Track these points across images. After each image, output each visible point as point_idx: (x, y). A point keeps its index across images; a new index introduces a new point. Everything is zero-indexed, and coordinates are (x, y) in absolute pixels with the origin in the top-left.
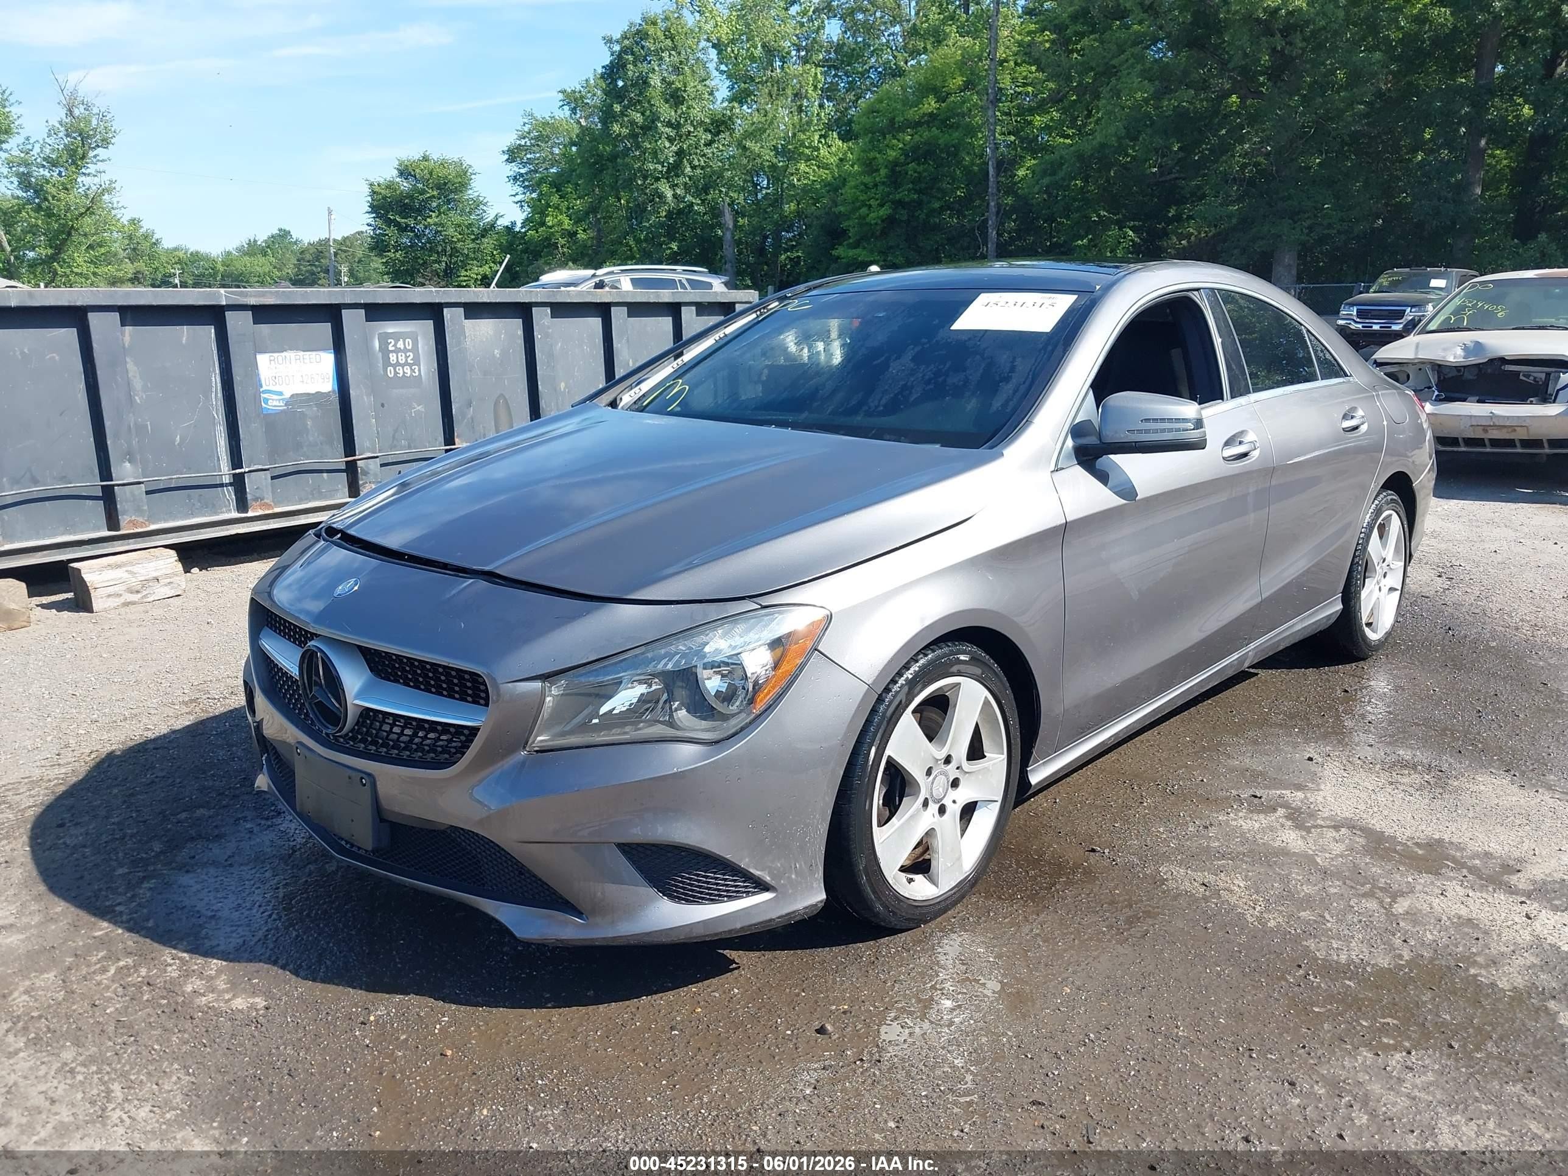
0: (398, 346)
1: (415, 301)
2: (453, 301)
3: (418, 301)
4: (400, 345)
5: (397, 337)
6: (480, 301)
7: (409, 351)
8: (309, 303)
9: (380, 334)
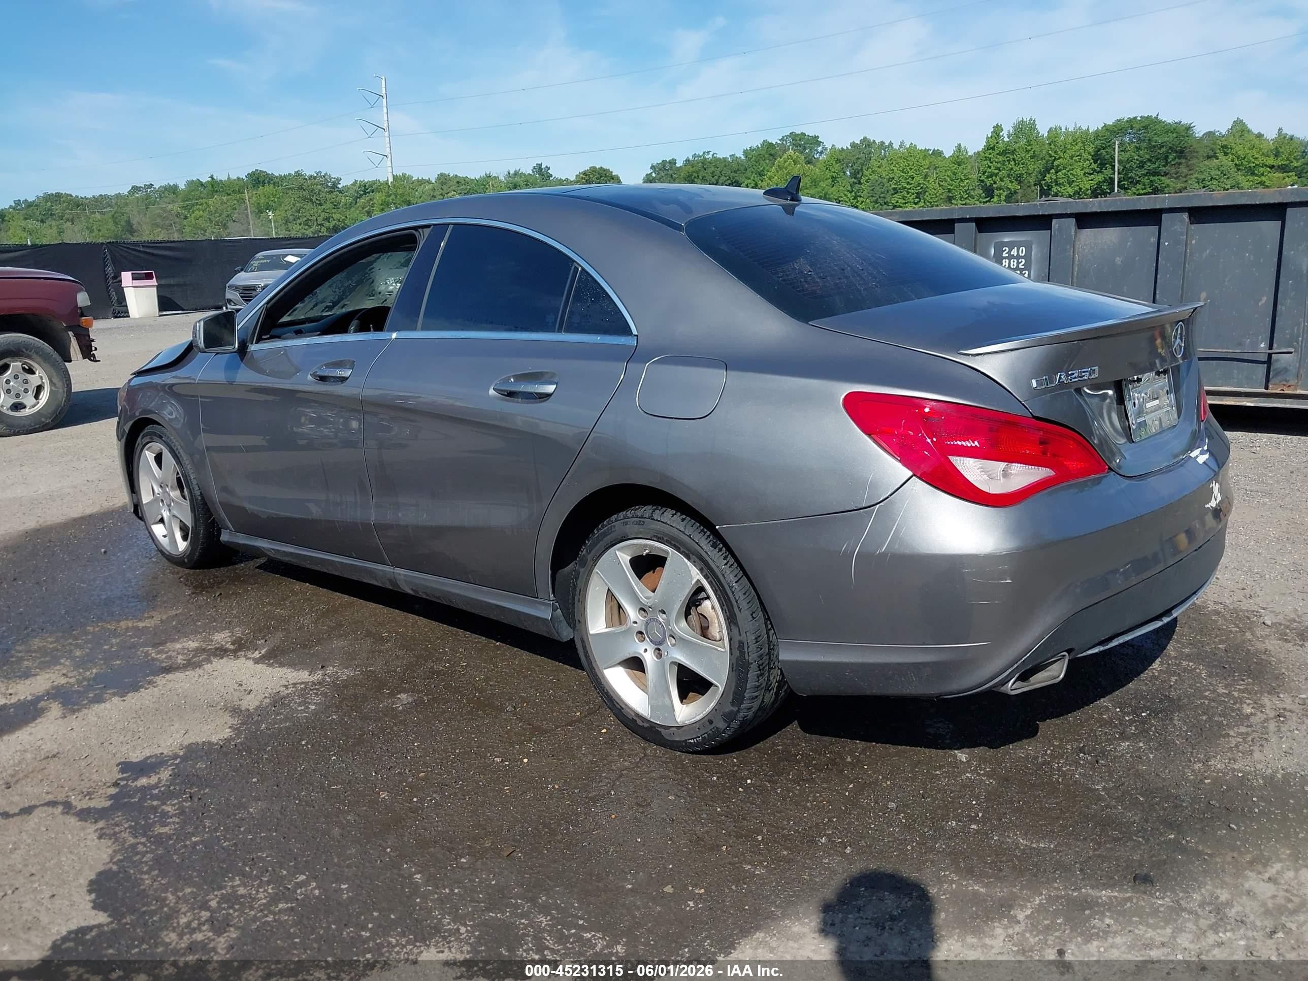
0: (1012, 253)
1: (1017, 215)
2: (1057, 212)
3: (1020, 214)
4: (1014, 252)
5: (1011, 245)
6: (1088, 211)
7: (1022, 257)
8: (924, 219)
9: (996, 243)
